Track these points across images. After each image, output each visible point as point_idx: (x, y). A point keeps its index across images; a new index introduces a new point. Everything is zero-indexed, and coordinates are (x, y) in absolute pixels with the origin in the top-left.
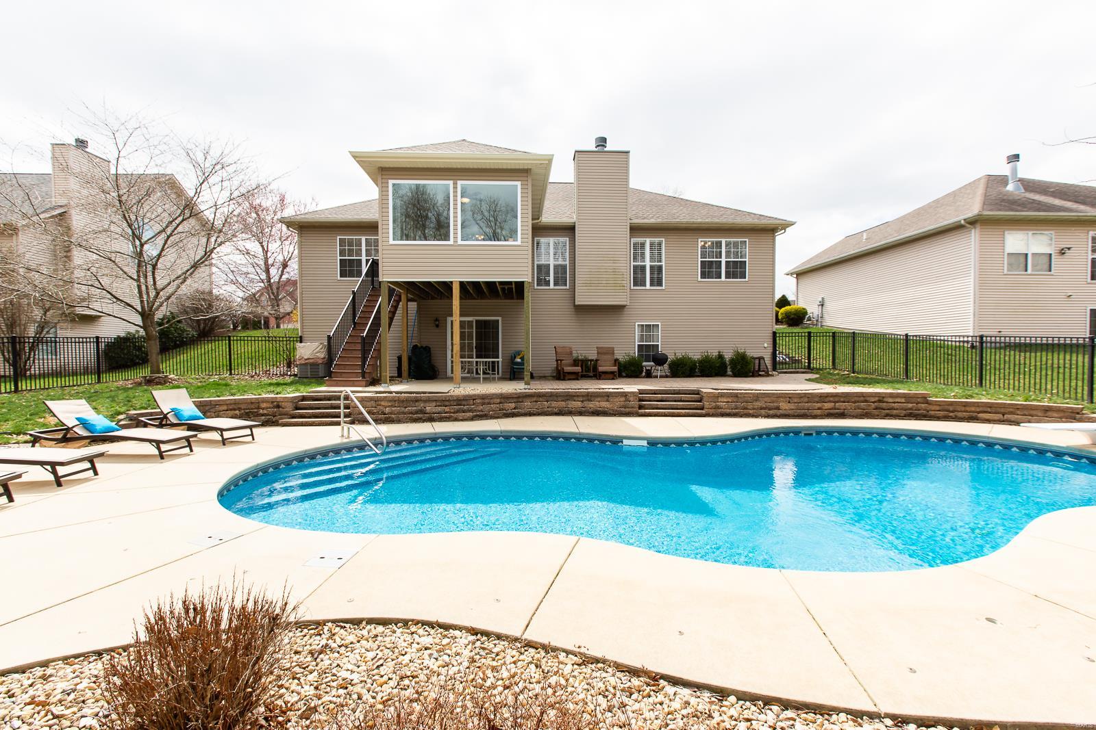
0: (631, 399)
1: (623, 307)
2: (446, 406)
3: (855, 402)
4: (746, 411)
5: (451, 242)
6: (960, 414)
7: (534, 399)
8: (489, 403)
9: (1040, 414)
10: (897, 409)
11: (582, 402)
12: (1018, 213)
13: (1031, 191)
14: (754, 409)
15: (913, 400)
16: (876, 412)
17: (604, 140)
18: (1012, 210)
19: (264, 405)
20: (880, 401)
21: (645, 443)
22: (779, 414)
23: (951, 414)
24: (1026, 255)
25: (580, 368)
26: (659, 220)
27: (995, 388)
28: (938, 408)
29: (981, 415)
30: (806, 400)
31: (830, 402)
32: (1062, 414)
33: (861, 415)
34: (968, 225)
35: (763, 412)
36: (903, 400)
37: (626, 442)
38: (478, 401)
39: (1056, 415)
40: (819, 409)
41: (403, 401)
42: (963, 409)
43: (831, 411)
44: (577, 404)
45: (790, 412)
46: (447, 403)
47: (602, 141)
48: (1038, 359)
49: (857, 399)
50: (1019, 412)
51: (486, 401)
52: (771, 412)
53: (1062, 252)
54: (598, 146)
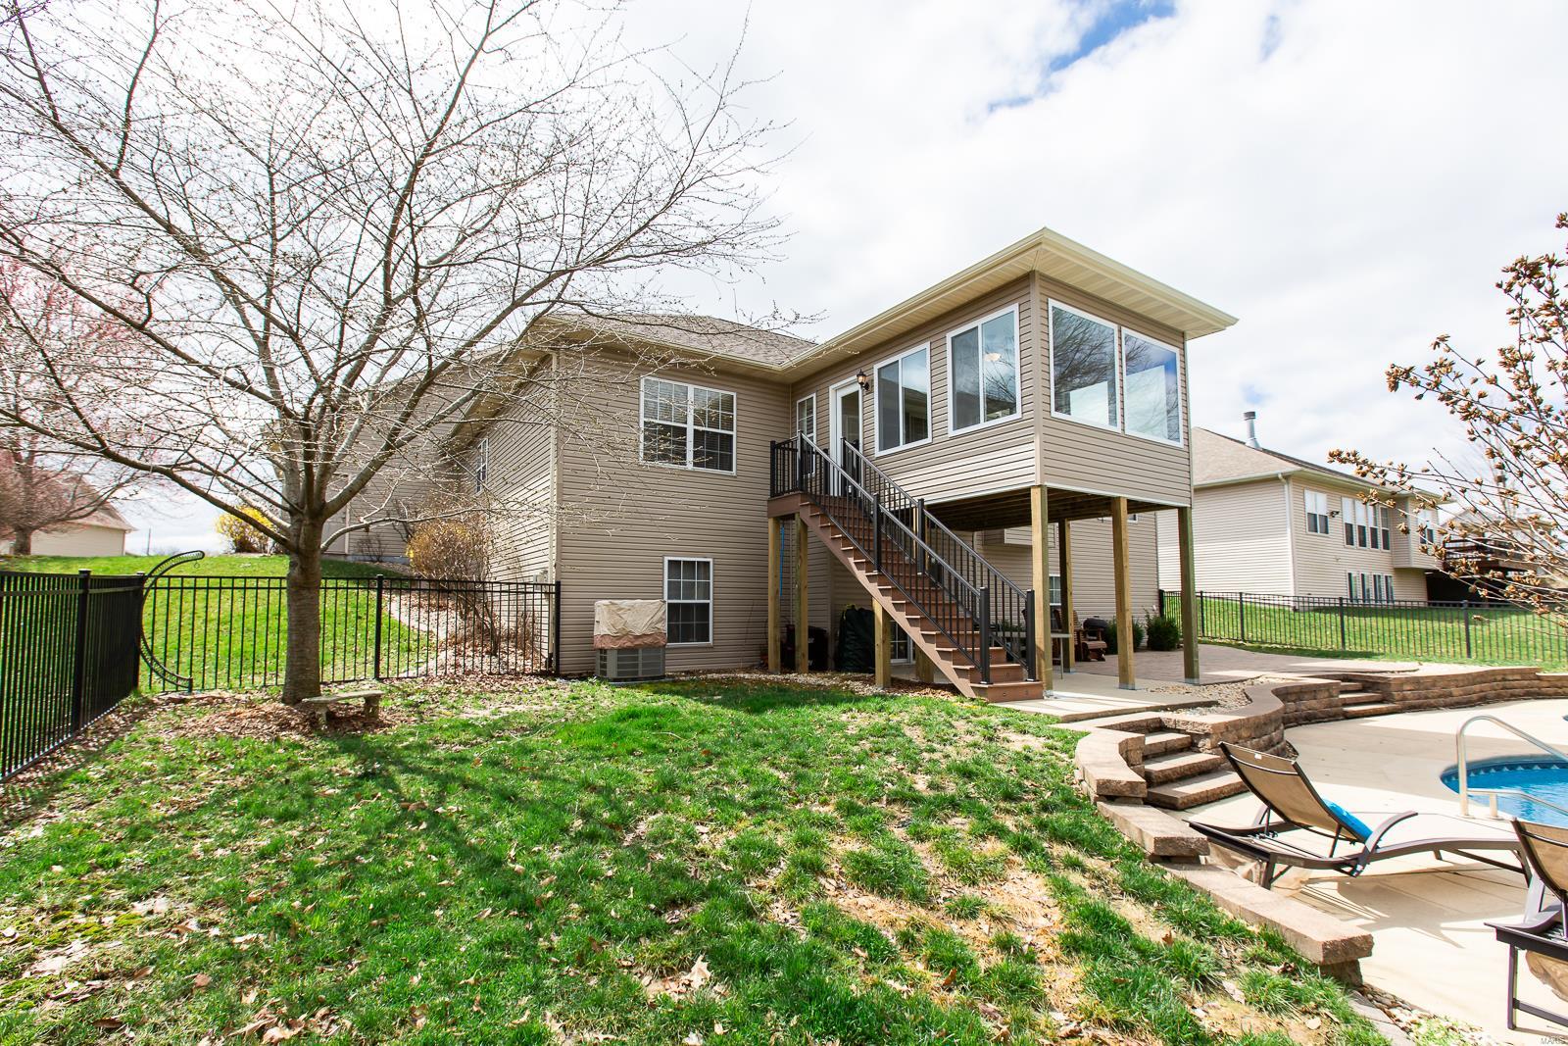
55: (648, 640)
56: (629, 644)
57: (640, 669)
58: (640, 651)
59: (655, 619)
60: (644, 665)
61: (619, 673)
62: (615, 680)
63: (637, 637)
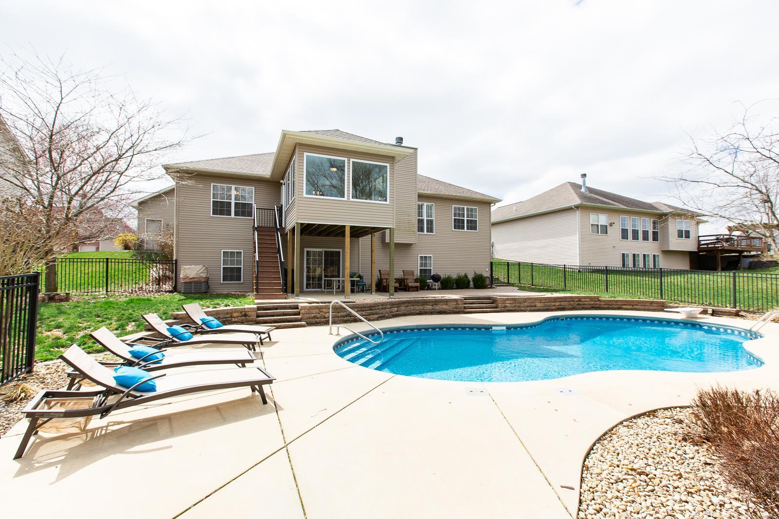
0: (460, 303)
1: (411, 244)
2: (363, 311)
3: (568, 302)
4: (520, 308)
5: (345, 199)
6: (614, 306)
7: (406, 305)
8: (385, 308)
9: (649, 305)
10: (586, 305)
11: (432, 305)
12: (596, 204)
13: (592, 193)
14: (524, 307)
15: (593, 300)
16: (578, 306)
17: (401, 139)
18: (593, 203)
19: (235, 315)
20: (579, 301)
21: (504, 328)
22: (536, 309)
23: (610, 306)
24: (598, 225)
25: (398, 284)
26: (432, 192)
27: (627, 293)
28: (604, 303)
29: (623, 306)
30: (548, 301)
31: (558, 302)
32: (658, 305)
33: (572, 308)
34: (575, 209)
35: (528, 308)
36: (589, 300)
37: (494, 328)
38: (380, 307)
39: (656, 305)
40: (554, 306)
41: (338, 308)
42: (615, 303)
43: (559, 307)
44: (429, 307)
45: (541, 308)
46: (364, 309)
47: (400, 140)
48: (613, 278)
49: (569, 300)
50: (639, 304)
51: (384, 307)
52: (533, 308)
53: (611, 225)
54: (398, 142)
55: (196, 280)
56: (188, 281)
57: (193, 290)
58: (193, 283)
59: (200, 271)
60: (194, 288)
61: (185, 291)
62: (183, 293)
63: (191, 278)
